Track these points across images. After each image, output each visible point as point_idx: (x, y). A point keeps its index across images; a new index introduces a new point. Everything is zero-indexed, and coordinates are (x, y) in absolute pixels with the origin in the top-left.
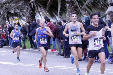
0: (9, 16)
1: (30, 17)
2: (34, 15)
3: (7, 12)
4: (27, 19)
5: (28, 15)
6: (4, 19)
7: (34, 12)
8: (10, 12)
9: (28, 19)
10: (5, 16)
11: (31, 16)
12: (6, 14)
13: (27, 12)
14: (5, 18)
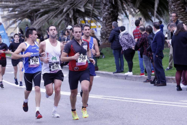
0: (77, 16)
1: (109, 19)
2: (116, 14)
3: (74, 10)
4: (104, 21)
5: (107, 15)
6: (68, 20)
7: (115, 11)
8: (79, 9)
9: (107, 21)
10: (70, 16)
11: (112, 17)
12: (72, 13)
13: (105, 10)
14: (70, 18)
